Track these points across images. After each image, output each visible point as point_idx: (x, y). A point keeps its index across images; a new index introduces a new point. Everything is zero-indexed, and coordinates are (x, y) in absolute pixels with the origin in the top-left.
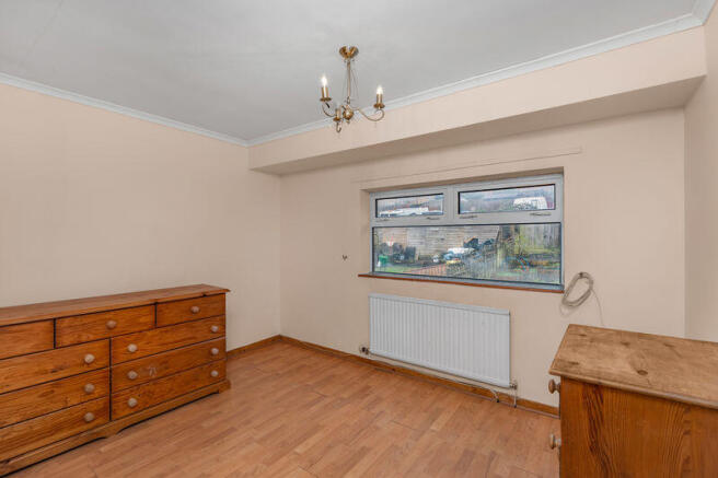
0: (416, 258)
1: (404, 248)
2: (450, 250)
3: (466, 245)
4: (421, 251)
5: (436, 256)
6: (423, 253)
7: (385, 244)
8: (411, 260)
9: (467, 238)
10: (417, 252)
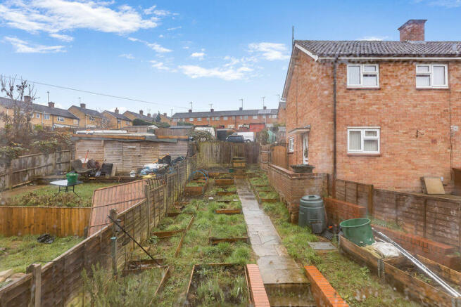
0: (113, 174)
1: (101, 164)
2: (146, 166)
3: (160, 162)
4: (118, 167)
5: (133, 171)
6: (120, 169)
7: (79, 161)
8: (107, 176)
9: (162, 155)
10: (114, 168)
